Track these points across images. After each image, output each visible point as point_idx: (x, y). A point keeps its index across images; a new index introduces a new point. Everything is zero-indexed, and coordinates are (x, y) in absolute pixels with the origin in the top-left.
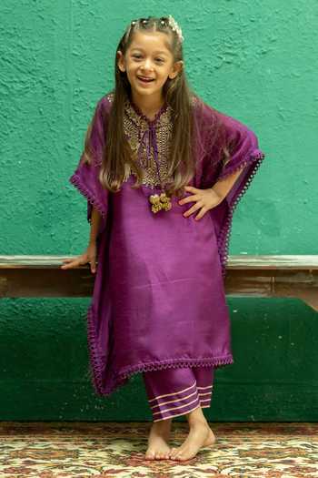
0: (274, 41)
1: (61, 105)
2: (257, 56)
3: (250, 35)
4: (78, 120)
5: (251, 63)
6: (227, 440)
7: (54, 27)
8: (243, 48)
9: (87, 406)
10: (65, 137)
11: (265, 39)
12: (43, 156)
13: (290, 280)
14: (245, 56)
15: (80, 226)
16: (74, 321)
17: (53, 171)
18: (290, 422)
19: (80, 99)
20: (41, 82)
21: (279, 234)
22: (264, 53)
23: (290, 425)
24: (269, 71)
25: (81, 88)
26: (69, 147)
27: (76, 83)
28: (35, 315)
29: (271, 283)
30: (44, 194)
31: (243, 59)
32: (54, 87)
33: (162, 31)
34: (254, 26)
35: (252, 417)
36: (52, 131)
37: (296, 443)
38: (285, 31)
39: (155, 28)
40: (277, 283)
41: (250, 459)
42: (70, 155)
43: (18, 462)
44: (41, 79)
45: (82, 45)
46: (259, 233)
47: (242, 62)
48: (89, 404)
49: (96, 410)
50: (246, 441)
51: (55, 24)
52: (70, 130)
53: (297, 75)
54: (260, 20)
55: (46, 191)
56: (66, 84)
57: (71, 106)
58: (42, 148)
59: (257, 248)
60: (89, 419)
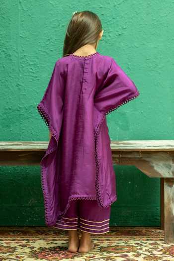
0: (125, 29)
1: (14, 63)
2: (116, 36)
3: (113, 25)
4: (24, 71)
5: (113, 40)
6: (97, 240)
7: (10, 22)
8: (109, 33)
9: (30, 219)
10: (17, 80)
11: (121, 28)
12: (6, 90)
13: (129, 156)
14: (110, 36)
15: (25, 126)
16: (23, 175)
17: (10, 97)
18: (134, 227)
19: (24, 60)
20: (4, 51)
21: (128, 129)
22: (120, 35)
23: (135, 229)
24: (123, 44)
25: (25, 54)
26: (19, 85)
27: (22, 51)
28: (3, 171)
29: (119, 158)
30: (6, 109)
31: (109, 38)
32: (11, 54)
34: (115, 21)
35: (115, 224)
36: (10, 77)
38: (131, 23)
40: (122, 158)
41: (105, 253)
42: (19, 89)
44: (4, 50)
45: (25, 31)
46: (118, 128)
47: (108, 40)
48: (31, 217)
49: (35, 221)
50: (107, 240)
51: (10, 21)
52: (19, 76)
53: (137, 46)
54: (118, 18)
55: (7, 108)
56: (17, 52)
57: (20, 64)
58: (5, 85)
59: (117, 136)
60: (31, 225)
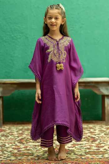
33: (57, 9)
37: (91, 126)
39: (55, 8)
43: (21, 132)
